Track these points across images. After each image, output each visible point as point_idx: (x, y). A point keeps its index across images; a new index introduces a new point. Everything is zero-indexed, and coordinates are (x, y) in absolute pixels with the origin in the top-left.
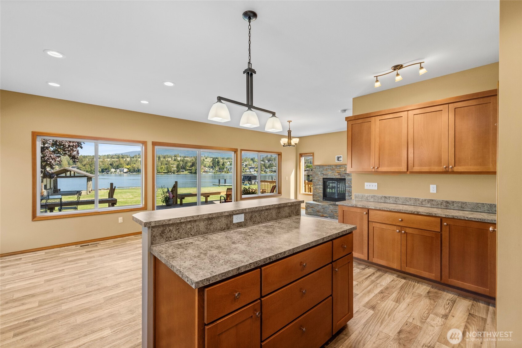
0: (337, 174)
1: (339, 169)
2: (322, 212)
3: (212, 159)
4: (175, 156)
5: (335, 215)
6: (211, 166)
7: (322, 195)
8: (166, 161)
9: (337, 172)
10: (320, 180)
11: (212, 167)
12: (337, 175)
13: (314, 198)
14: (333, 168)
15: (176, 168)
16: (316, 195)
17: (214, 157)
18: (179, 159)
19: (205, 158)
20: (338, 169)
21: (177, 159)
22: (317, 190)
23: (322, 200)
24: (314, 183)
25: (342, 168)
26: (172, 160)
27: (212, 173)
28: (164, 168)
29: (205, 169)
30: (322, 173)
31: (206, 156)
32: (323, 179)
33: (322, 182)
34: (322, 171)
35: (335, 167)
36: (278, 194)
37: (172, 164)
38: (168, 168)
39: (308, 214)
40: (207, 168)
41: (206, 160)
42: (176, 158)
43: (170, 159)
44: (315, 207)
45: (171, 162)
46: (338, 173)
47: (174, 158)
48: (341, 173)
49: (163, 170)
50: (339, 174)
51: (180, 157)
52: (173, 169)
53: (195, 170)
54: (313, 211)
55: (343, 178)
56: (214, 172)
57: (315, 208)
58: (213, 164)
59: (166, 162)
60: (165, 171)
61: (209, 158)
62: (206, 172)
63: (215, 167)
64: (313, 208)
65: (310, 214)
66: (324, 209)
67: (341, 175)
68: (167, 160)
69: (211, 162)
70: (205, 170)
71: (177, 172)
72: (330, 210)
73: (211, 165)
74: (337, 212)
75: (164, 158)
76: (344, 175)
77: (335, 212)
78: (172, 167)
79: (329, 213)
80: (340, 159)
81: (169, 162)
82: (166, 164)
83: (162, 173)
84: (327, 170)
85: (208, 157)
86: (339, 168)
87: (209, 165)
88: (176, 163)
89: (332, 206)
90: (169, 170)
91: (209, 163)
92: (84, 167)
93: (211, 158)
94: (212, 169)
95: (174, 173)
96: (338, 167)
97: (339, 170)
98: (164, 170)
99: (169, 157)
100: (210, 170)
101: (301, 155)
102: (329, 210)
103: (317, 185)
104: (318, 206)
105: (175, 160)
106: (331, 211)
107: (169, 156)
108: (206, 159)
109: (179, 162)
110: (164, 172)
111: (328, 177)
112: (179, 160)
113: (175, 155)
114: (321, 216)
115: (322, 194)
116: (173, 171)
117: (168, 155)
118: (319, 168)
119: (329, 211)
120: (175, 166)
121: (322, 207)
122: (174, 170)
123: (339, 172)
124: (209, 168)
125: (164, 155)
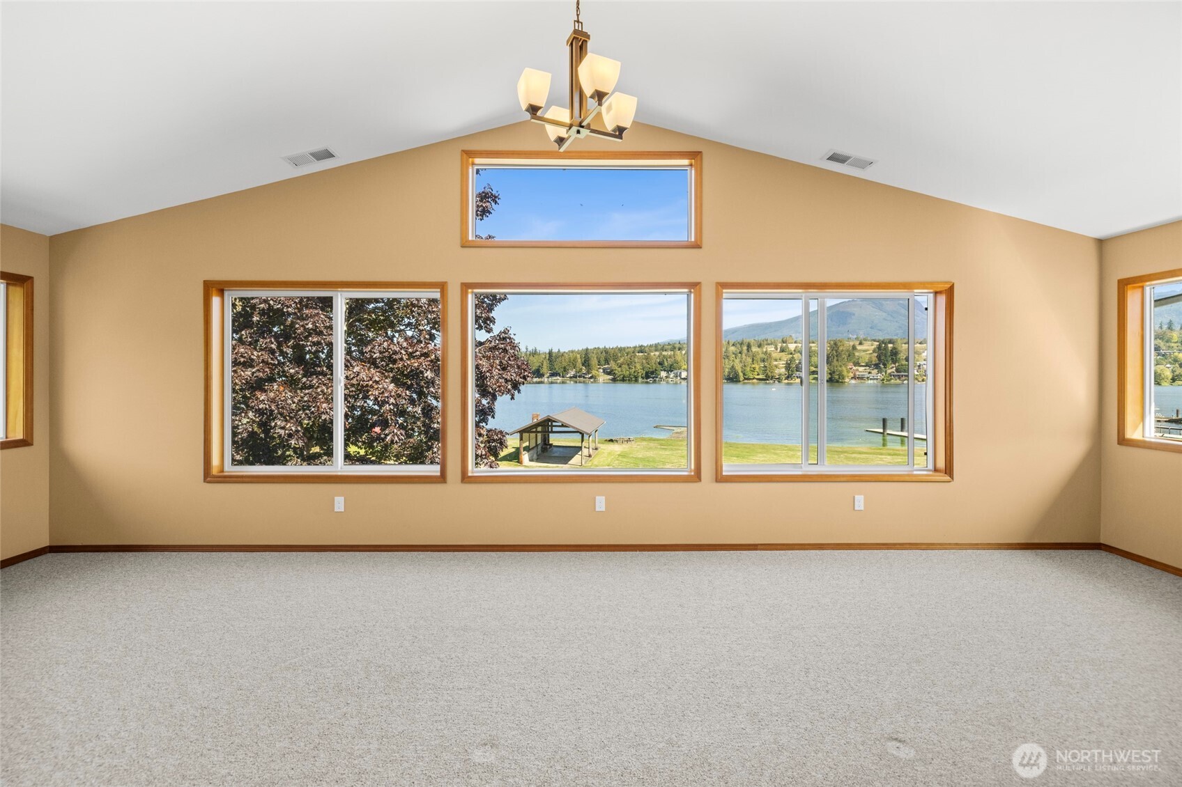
3: (876, 343)
4: (783, 342)
6: (874, 363)
8: (763, 353)
11: (877, 366)
15: (784, 370)
17: (881, 339)
18: (792, 347)
19: (858, 343)
21: (787, 346)
26: (777, 349)
27: (875, 381)
28: (757, 370)
29: (857, 370)
31: (861, 337)
37: (776, 360)
38: (766, 370)
40: (861, 369)
41: (859, 347)
42: (784, 345)
43: (771, 349)
45: (774, 355)
47: (780, 345)
49: (756, 373)
51: (795, 342)
52: (777, 371)
53: (830, 374)
56: (883, 380)
58: (879, 357)
59: (763, 356)
60: (761, 377)
61: (870, 343)
62: (861, 378)
63: (885, 365)
68: (765, 350)
69: (874, 351)
70: (857, 373)
71: (787, 378)
73: (875, 360)
75: (760, 346)
78: (776, 366)
81: (770, 354)
82: (763, 361)
83: (755, 381)
85: (865, 340)
87: (867, 361)
88: (785, 357)
90: (770, 374)
91: (868, 356)
92: (619, 369)
93: (874, 341)
94: (876, 371)
95: (779, 380)
98: (758, 375)
99: (769, 344)
100: (870, 373)
105: (782, 350)
107: (769, 342)
108: (861, 344)
109: (791, 354)
110: (758, 379)
112: (793, 350)
113: (784, 340)
116: (777, 377)
117: (767, 340)
120: (782, 364)
122: (780, 375)
124: (868, 368)
125: (760, 339)
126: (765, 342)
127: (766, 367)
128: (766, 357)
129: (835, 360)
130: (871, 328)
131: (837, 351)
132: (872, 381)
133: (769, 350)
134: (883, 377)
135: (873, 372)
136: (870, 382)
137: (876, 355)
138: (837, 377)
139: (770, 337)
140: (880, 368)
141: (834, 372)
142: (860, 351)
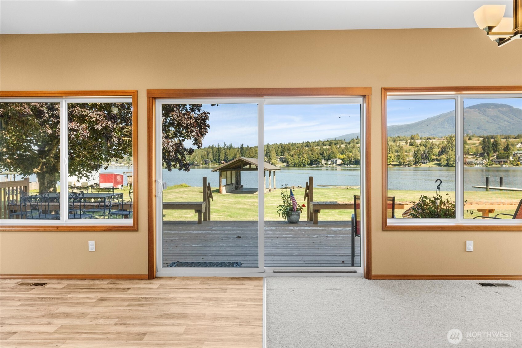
3: (481, 139)
4: (412, 138)
6: (480, 152)
8: (397, 146)
11: (482, 155)
15: (412, 158)
17: (486, 135)
18: (418, 142)
19: (468, 138)
21: (415, 142)
26: (407, 144)
27: (481, 166)
28: (392, 158)
29: (467, 158)
31: (471, 134)
37: (406, 151)
38: (399, 158)
40: (470, 157)
41: (468, 142)
42: (413, 140)
43: (403, 143)
45: (405, 148)
47: (410, 140)
49: (392, 160)
51: (421, 139)
52: (407, 159)
53: (447, 160)
56: (487, 164)
58: (483, 148)
59: (397, 148)
60: (395, 163)
61: (477, 138)
62: (470, 163)
63: (488, 154)
68: (398, 144)
69: (480, 144)
70: (467, 160)
71: (415, 164)
73: (480, 150)
75: (394, 141)
78: (407, 156)
81: (402, 147)
82: (397, 152)
83: (391, 166)
85: (473, 136)
87: (474, 151)
88: (413, 149)
90: (402, 161)
91: (475, 148)
92: (292, 158)
93: (480, 137)
94: (481, 158)
95: (409, 165)
98: (393, 161)
99: (401, 140)
100: (477, 160)
105: (411, 144)
107: (401, 138)
108: (470, 139)
109: (418, 147)
110: (392, 165)
112: (419, 144)
113: (413, 137)
116: (408, 163)
117: (400, 137)
120: (411, 154)
122: (409, 161)
124: (475, 156)
125: (394, 137)
126: (398, 139)
127: (399, 156)
128: (399, 149)
129: (450, 150)
130: (478, 128)
131: (452, 144)
132: (478, 166)
133: (401, 144)
134: (486, 163)
135: (479, 159)
136: (477, 166)
137: (481, 147)
138: (452, 163)
139: (402, 135)
140: (485, 156)
141: (450, 159)
142: (468, 144)
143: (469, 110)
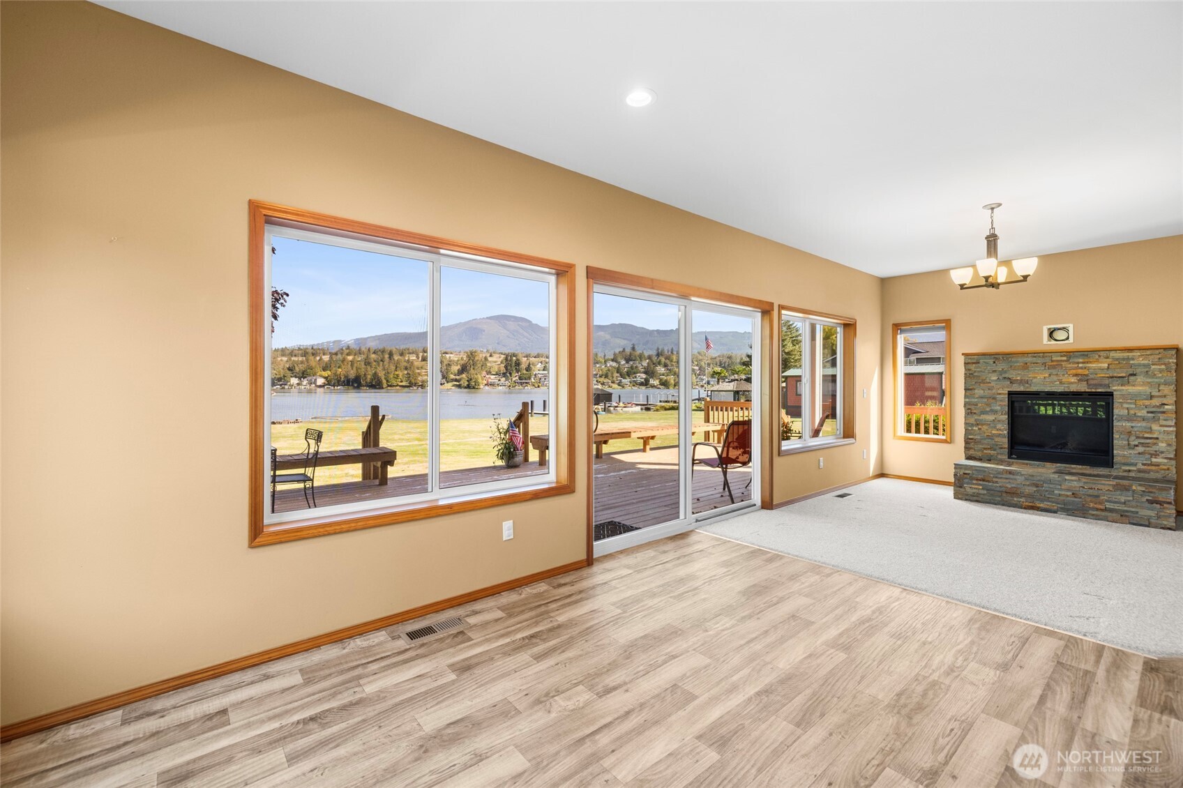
0: (1073, 380)
1: (1083, 363)
2: (1030, 496)
3: (503, 356)
5: (1092, 505)
6: (502, 372)
7: (1005, 442)
8: (405, 361)
9: (1074, 372)
10: (994, 398)
11: (504, 374)
12: (1072, 383)
13: (971, 452)
14: (1052, 361)
16: (976, 441)
17: (507, 352)
19: (489, 355)
20: (1078, 363)
22: (985, 427)
23: (1005, 457)
24: (973, 407)
25: (1097, 361)
26: (418, 358)
27: (504, 387)
28: (400, 377)
29: (489, 378)
30: (1006, 376)
31: (491, 351)
32: (1010, 393)
33: (1006, 403)
34: (1003, 371)
35: (1065, 358)
36: (844, 437)
37: (418, 369)
38: (409, 377)
39: (966, 500)
40: (493, 377)
41: (490, 359)
42: (425, 354)
43: (413, 357)
44: (994, 479)
45: (416, 364)
46: (1076, 375)
47: (421, 354)
48: (1091, 376)
49: (400, 380)
50: (1083, 378)
52: (420, 378)
53: (468, 381)
54: (987, 490)
55: (1100, 390)
56: (509, 386)
57: (997, 482)
58: (506, 367)
59: (405, 364)
60: (404, 384)
61: (499, 355)
62: (492, 385)
63: (510, 374)
64: (988, 481)
65: (975, 498)
66: (1037, 486)
67: (1091, 382)
68: (407, 358)
69: (502, 363)
70: (490, 381)
72: (1068, 490)
73: (503, 370)
74: (1097, 496)
75: (402, 354)
76: (1107, 382)
77: (1090, 496)
78: (419, 374)
79: (1061, 498)
80: (1060, 335)
81: (412, 363)
82: (406, 369)
83: (398, 387)
84: (1025, 366)
85: (494, 353)
86: (1081, 360)
87: (497, 370)
89: (1074, 478)
90: (413, 381)
91: (497, 366)
93: (502, 354)
94: (504, 379)
96: (1077, 357)
97: (1081, 368)
98: (402, 382)
99: (410, 353)
100: (499, 380)
101: (898, 327)
102: (1061, 489)
103: (983, 412)
104: (1011, 476)
105: (424, 359)
106: (1070, 493)
107: (411, 351)
108: (491, 356)
110: (401, 386)
111: (1034, 389)
114: (1025, 508)
115: (1006, 440)
116: (420, 384)
117: (408, 349)
118: (991, 361)
119: (1063, 493)
121: (1026, 479)
122: (422, 382)
123: (1080, 371)
124: (497, 376)
125: (402, 348)
126: (407, 351)
127: (409, 374)
128: (408, 365)
129: (472, 369)
130: (498, 344)
131: (473, 361)
132: (501, 387)
133: (411, 358)
134: (509, 384)
135: (502, 379)
136: (499, 387)
137: (503, 365)
138: (474, 384)
139: (411, 346)
140: (507, 376)
141: (471, 379)
142: (491, 362)
143: (489, 321)
